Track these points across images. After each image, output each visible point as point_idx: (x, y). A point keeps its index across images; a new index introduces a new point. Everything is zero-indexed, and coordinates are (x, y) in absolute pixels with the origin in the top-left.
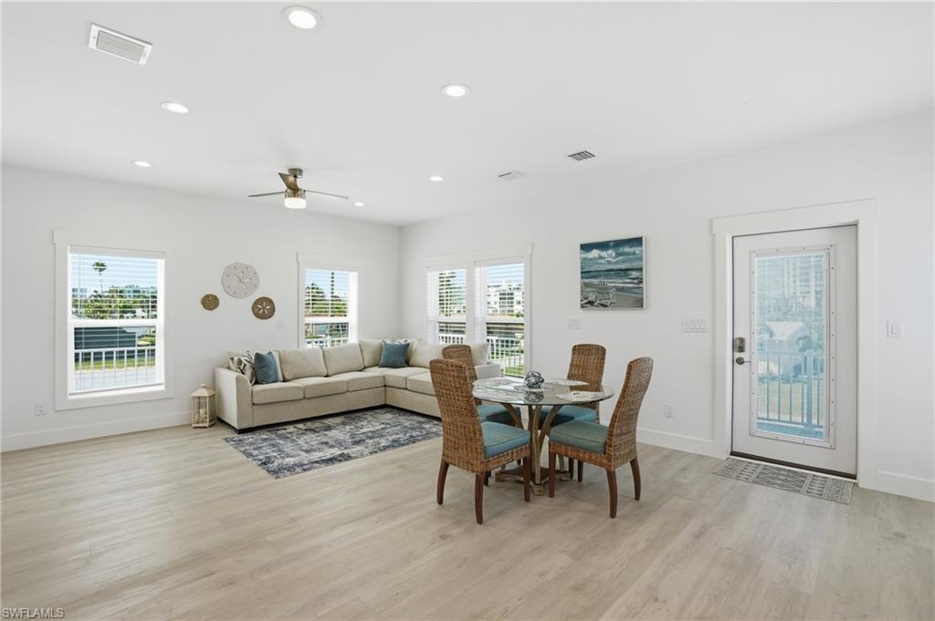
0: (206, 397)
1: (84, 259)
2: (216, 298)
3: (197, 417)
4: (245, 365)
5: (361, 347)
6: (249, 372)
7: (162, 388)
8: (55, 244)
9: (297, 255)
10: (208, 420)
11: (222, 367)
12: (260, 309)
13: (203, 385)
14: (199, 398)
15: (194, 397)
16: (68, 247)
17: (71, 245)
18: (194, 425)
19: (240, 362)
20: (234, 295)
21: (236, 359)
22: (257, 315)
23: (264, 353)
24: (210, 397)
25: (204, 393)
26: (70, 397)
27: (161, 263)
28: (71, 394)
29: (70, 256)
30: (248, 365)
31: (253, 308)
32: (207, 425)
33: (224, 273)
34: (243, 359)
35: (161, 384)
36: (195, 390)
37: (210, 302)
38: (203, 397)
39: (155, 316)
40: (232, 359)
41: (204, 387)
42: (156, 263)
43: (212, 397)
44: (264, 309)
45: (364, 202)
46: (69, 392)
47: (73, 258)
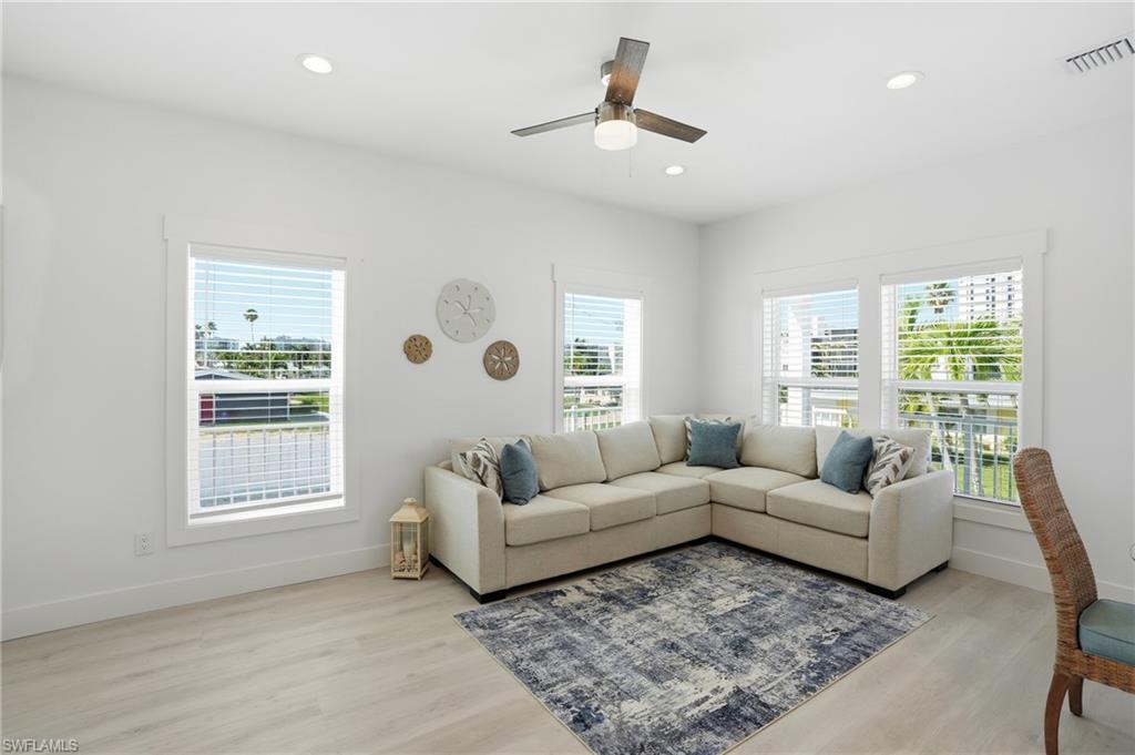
0: (415, 524)
1: (214, 267)
2: (427, 342)
3: (398, 557)
4: (486, 467)
5: (654, 429)
6: (492, 479)
7: (340, 503)
8: (166, 240)
9: (553, 266)
10: (419, 565)
11: (437, 465)
12: (495, 362)
13: (408, 500)
14: (402, 524)
15: (395, 524)
16: (189, 246)
17: (192, 243)
18: (394, 574)
19: (477, 461)
20: (455, 336)
21: (469, 454)
22: (492, 373)
23: (513, 442)
24: (421, 524)
25: (410, 515)
26: (191, 522)
27: (338, 278)
28: (193, 516)
29: (192, 262)
30: (490, 466)
31: (485, 361)
32: (417, 575)
33: (440, 297)
34: (481, 454)
35: (339, 496)
36: (398, 509)
37: (418, 349)
38: (409, 524)
39: (326, 375)
40: (464, 455)
41: (411, 504)
42: (330, 278)
43: (424, 525)
44: (502, 362)
45: (682, 166)
46: (190, 513)
47: (198, 266)
